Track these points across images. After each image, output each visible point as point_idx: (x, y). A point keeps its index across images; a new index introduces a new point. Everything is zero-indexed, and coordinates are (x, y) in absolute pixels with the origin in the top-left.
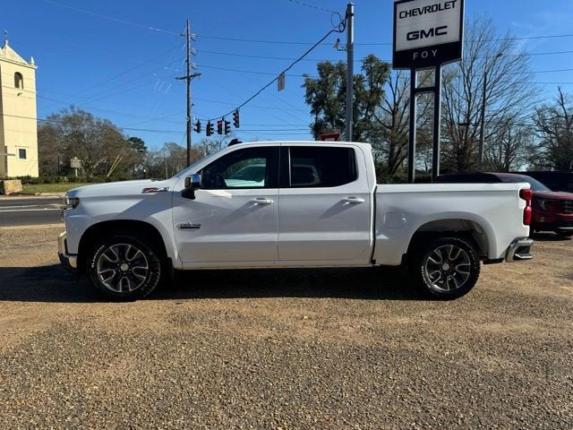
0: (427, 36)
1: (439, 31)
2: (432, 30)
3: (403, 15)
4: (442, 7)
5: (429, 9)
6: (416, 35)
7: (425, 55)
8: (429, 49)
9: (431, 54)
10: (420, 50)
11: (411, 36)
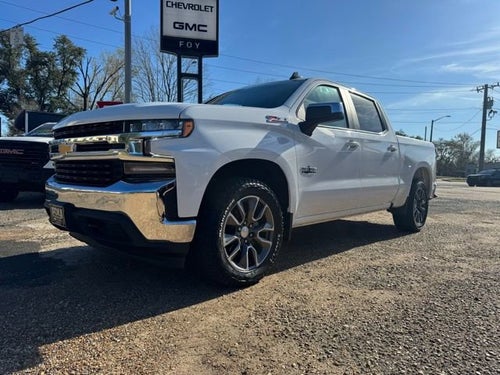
0: (191, 29)
1: (201, 28)
2: (194, 25)
3: (170, 4)
4: (203, 8)
5: (191, 7)
6: (181, 26)
7: (189, 45)
8: (193, 41)
9: (194, 46)
10: (186, 40)
11: (177, 25)
